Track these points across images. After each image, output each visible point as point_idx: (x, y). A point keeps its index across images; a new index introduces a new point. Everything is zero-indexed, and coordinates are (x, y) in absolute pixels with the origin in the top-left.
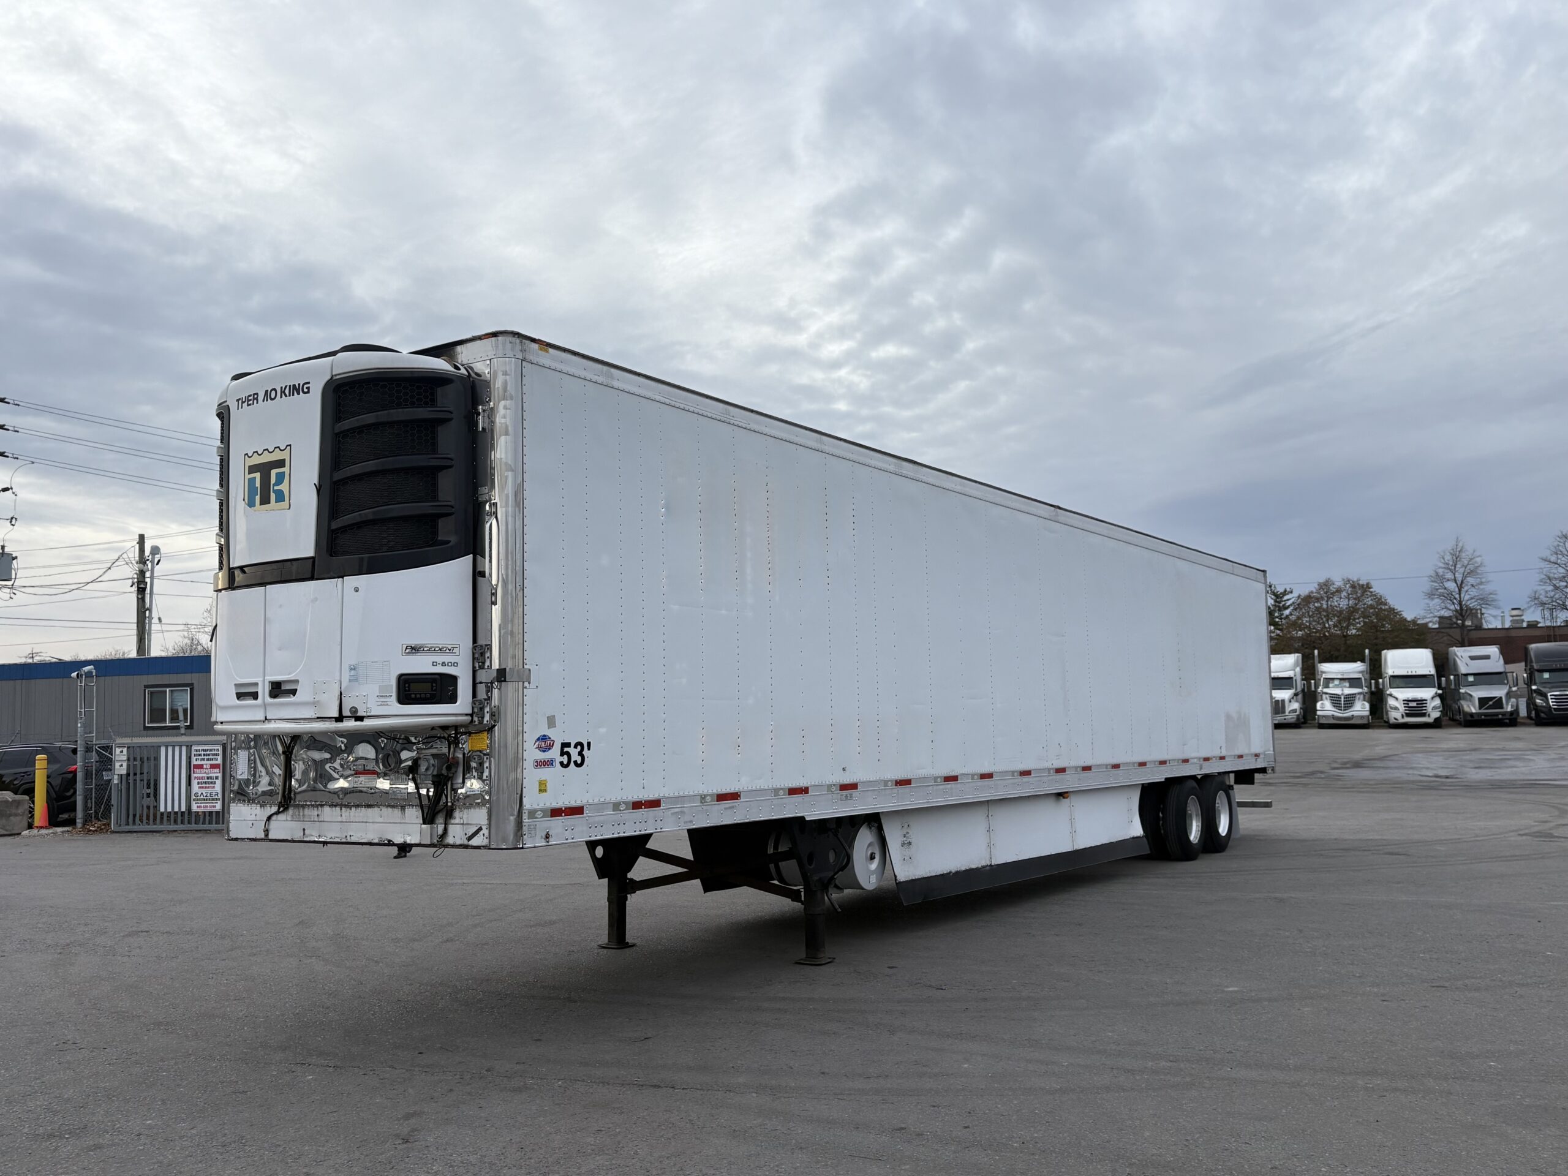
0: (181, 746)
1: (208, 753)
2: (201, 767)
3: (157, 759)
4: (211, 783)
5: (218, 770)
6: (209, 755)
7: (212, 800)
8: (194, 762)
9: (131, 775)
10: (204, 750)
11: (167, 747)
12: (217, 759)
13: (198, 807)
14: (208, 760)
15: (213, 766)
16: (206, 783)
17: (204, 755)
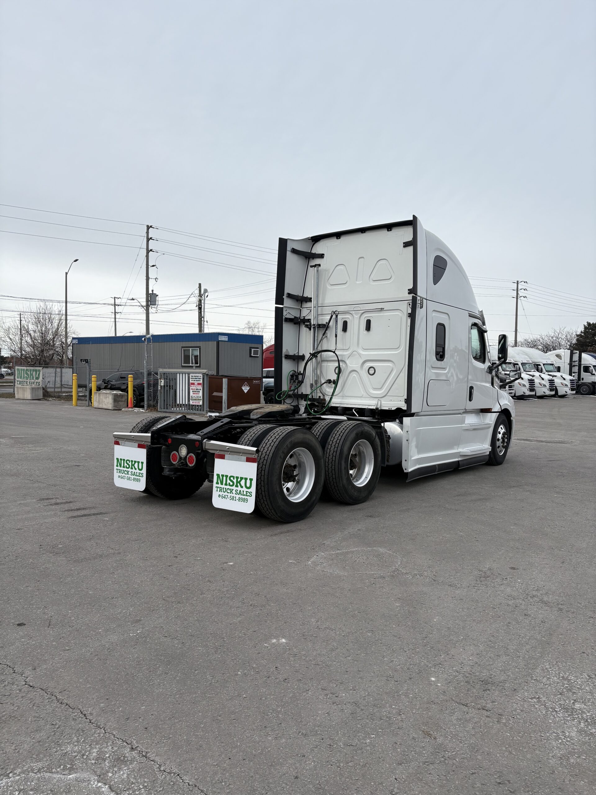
0: (185, 374)
1: (196, 377)
2: (193, 384)
3: (176, 379)
4: (198, 392)
5: (200, 386)
6: (197, 378)
7: (198, 399)
8: (191, 382)
9: (166, 386)
10: (194, 376)
11: (180, 374)
12: (200, 381)
13: (193, 403)
14: (197, 381)
15: (199, 384)
16: (196, 392)
17: (195, 378)
